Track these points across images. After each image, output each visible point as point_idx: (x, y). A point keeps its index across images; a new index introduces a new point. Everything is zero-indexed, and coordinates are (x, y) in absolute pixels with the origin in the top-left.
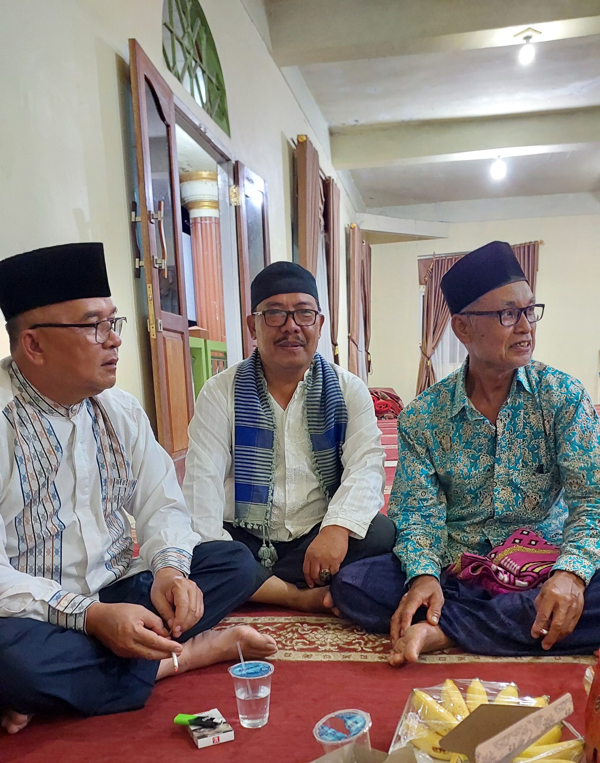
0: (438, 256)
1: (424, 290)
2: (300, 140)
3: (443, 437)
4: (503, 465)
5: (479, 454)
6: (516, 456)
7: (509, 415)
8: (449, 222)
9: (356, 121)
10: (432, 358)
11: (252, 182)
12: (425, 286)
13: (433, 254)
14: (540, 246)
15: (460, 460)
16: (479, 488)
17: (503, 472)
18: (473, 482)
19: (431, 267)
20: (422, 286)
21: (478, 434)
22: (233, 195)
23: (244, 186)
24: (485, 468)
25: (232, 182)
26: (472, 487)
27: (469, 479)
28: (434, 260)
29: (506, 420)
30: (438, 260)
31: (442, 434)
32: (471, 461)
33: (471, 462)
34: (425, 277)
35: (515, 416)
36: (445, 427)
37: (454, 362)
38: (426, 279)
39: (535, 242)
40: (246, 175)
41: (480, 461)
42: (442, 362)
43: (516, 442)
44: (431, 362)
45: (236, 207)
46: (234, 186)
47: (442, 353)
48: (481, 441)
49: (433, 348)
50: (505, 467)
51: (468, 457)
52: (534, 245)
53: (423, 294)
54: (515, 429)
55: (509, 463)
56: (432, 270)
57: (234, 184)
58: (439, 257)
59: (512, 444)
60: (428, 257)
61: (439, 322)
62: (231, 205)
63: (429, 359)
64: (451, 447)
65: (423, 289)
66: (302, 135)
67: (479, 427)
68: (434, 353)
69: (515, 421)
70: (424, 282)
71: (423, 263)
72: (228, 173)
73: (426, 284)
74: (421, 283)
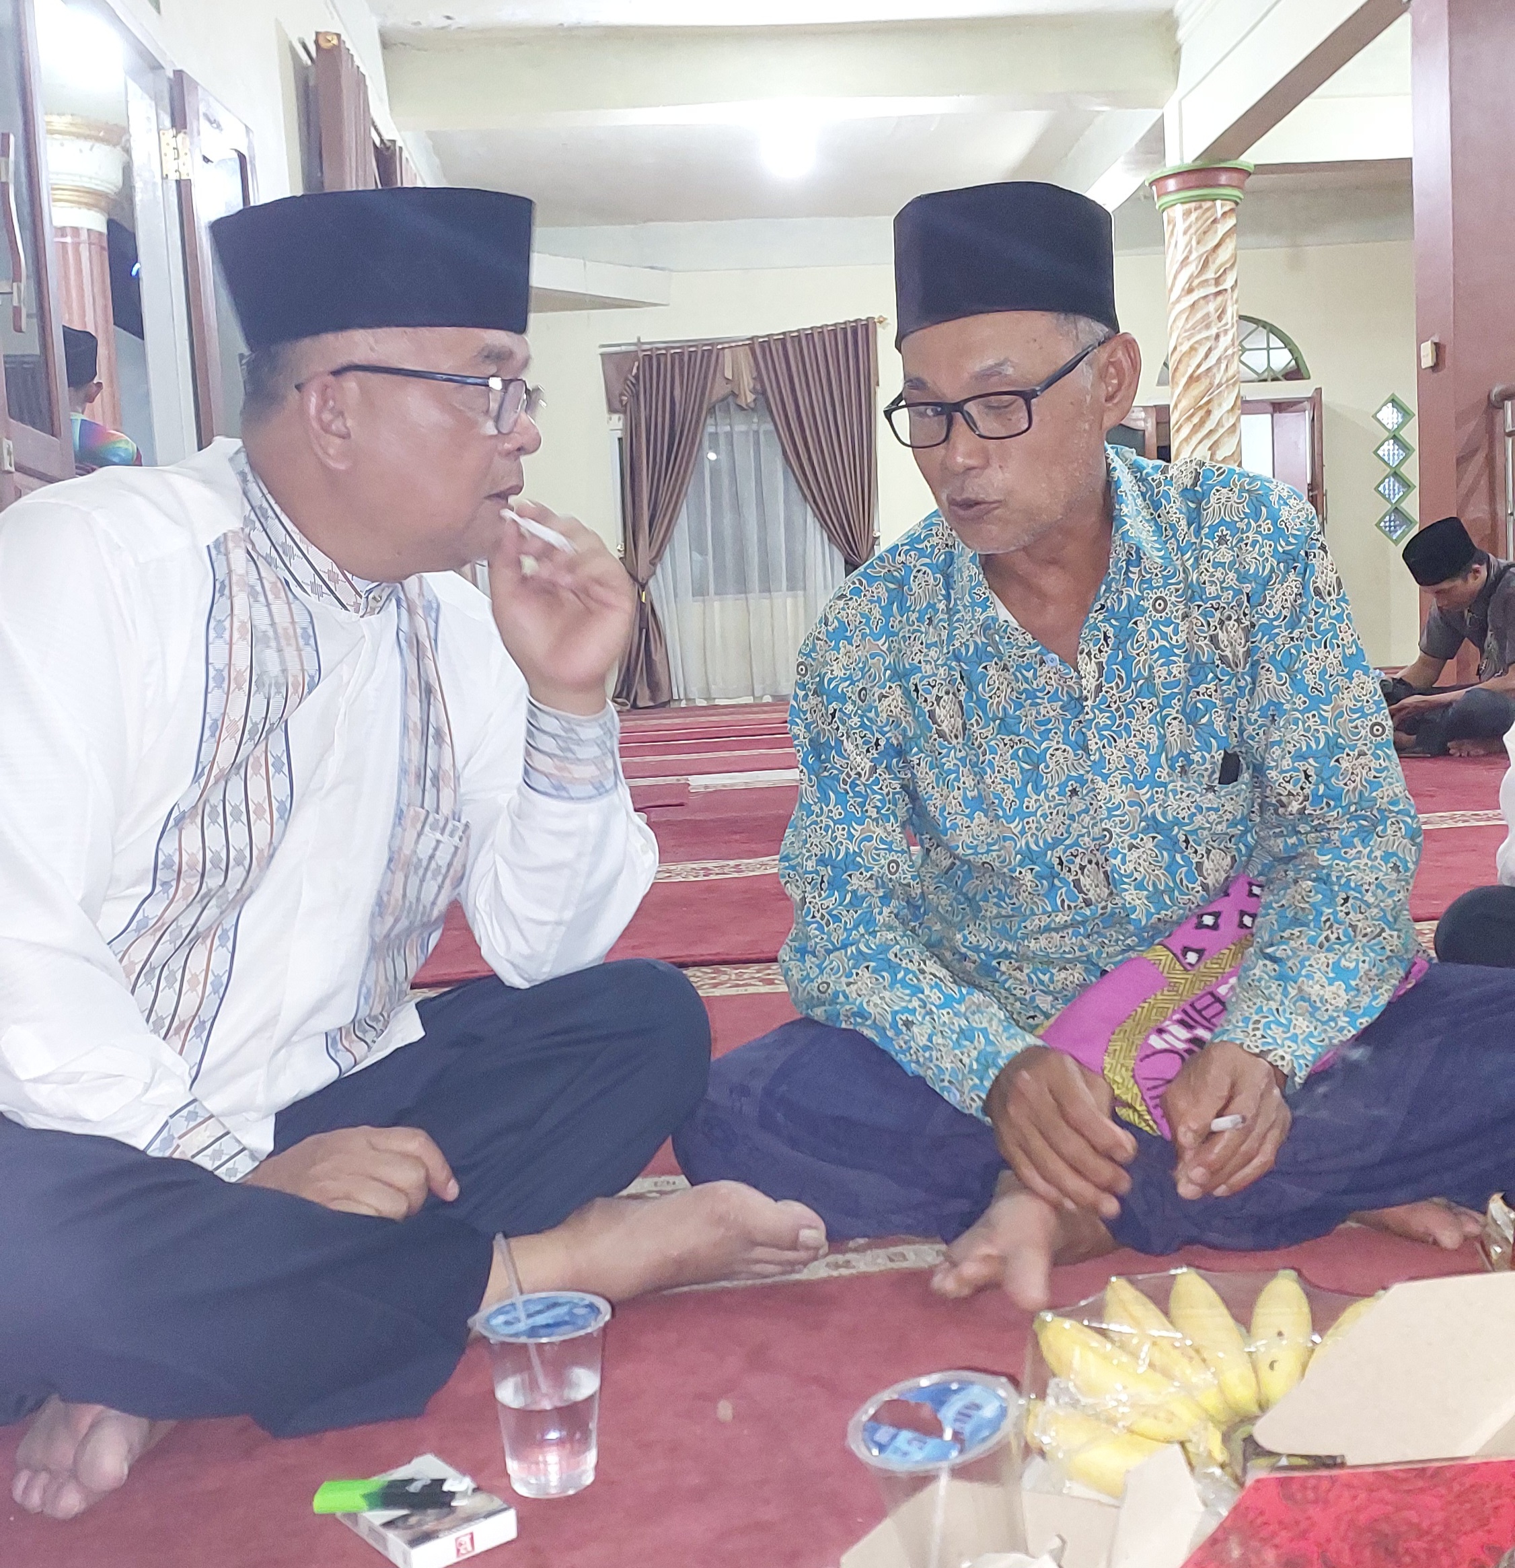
0: (648, 347)
1: (620, 425)
2: (324, 45)
3: (938, 698)
4: (1116, 778)
5: (1043, 746)
6: (1147, 748)
7: (1106, 638)
8: (672, 271)
9: (448, 18)
10: (651, 583)
11: (219, 126)
12: (622, 416)
13: (635, 341)
14: (880, 330)
15: (991, 764)
16: (1052, 847)
17: (1122, 796)
18: (1033, 826)
19: (635, 371)
20: (615, 417)
21: (1031, 695)
22: (171, 154)
23: (199, 133)
24: (1062, 786)
25: (167, 121)
26: (1031, 841)
27: (1022, 820)
28: (641, 354)
29: (1100, 651)
30: (650, 357)
31: (935, 691)
32: (1021, 768)
33: (1022, 770)
34: (622, 394)
35: (1126, 635)
36: (941, 671)
37: (703, 595)
38: (625, 398)
39: (868, 319)
40: (202, 109)
41: (1047, 767)
42: (676, 596)
43: (1139, 709)
44: (649, 594)
45: (178, 182)
46: (172, 132)
47: (674, 571)
48: (1043, 711)
49: (653, 563)
50: (1125, 781)
51: (1015, 756)
52: (867, 326)
53: (619, 434)
54: (1129, 674)
55: (1131, 771)
56: (637, 377)
57: (173, 125)
58: (651, 350)
59: (1130, 714)
60: (623, 348)
61: (663, 498)
62: (165, 178)
63: (643, 586)
64: (964, 729)
65: (617, 422)
66: (327, 33)
67: (1030, 675)
68: (654, 573)
69: (1125, 652)
70: (617, 405)
71: (615, 362)
72: (156, 98)
73: (625, 412)
74: (612, 410)
